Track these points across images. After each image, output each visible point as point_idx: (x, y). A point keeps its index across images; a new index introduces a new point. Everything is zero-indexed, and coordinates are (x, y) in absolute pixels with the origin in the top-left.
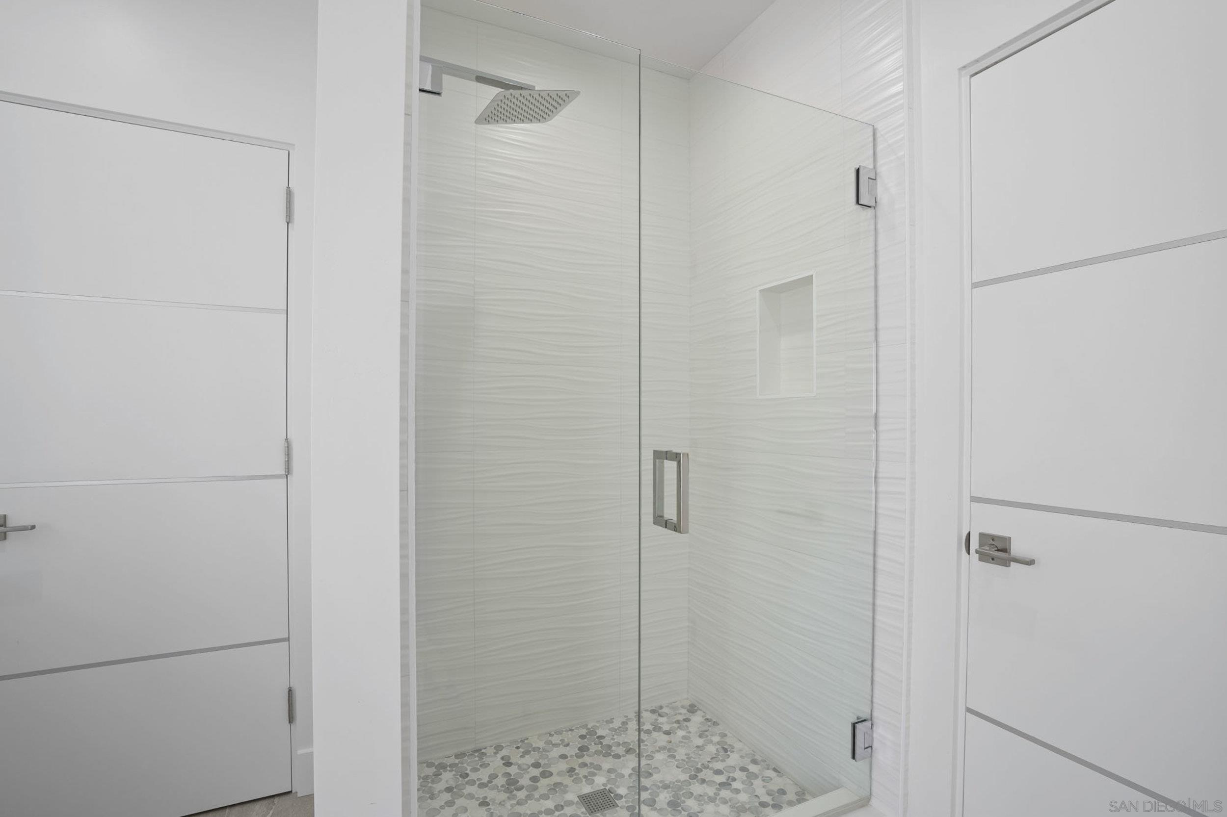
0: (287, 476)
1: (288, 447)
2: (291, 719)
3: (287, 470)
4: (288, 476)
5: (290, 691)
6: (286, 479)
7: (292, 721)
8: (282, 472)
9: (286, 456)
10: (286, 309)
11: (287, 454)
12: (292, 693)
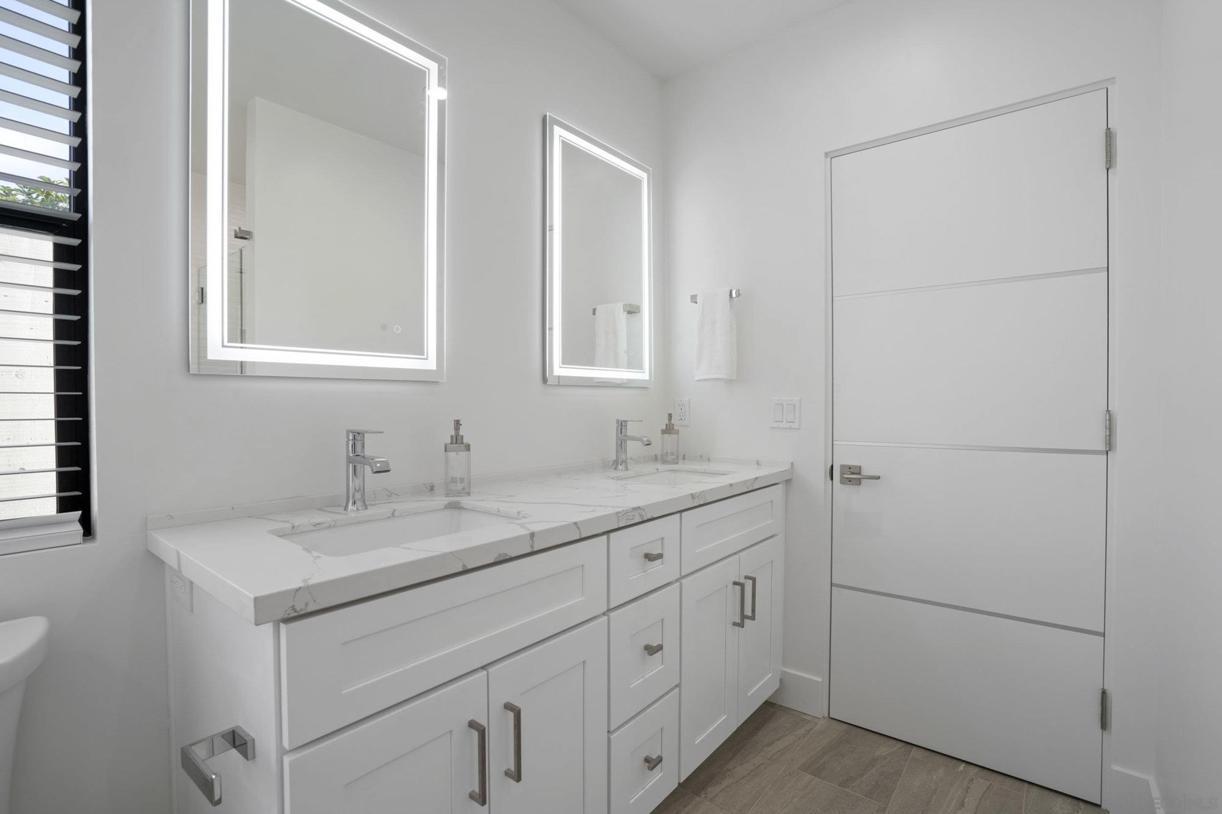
0: (1107, 452)
1: (1110, 420)
2: (1104, 724)
3: (1108, 446)
4: (1109, 452)
5: (1104, 693)
6: (1106, 457)
7: (1105, 727)
8: (1102, 447)
9: (1108, 430)
10: (1107, 266)
11: (1108, 427)
12: (1106, 695)
